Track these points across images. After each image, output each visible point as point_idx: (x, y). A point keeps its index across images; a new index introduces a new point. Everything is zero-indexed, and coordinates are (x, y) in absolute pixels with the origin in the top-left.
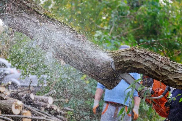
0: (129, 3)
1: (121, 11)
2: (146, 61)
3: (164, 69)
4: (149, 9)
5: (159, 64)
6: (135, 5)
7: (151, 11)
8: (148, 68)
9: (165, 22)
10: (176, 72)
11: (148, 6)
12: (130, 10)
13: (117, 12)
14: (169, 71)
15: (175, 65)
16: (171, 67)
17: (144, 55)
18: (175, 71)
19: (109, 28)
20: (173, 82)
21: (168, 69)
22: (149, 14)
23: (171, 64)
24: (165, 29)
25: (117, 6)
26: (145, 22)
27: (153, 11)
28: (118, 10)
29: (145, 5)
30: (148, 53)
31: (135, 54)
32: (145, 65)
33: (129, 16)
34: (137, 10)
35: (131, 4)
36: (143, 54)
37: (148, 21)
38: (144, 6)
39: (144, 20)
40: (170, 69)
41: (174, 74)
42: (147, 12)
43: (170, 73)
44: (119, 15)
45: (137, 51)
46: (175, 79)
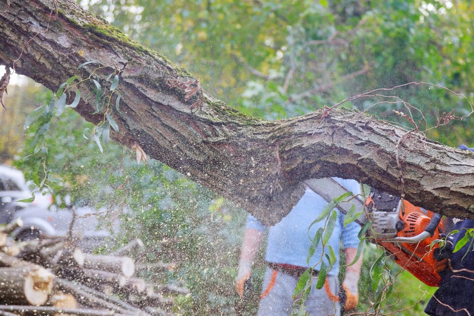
0: (333, 7)
1: (313, 27)
2: (362, 144)
3: (410, 164)
4: (386, 21)
5: (396, 151)
6: (350, 10)
7: (393, 25)
8: (369, 163)
9: (430, 54)
10: (441, 171)
11: (384, 14)
12: (337, 24)
13: (302, 30)
14: (423, 169)
15: (440, 153)
16: (428, 156)
17: (356, 129)
18: (439, 167)
19: (281, 75)
20: (436, 198)
21: (422, 164)
22: (386, 33)
23: (427, 149)
24: (431, 72)
25: (302, 15)
26: (378, 54)
27: (398, 26)
28: (304, 24)
29: (376, 11)
30: (368, 123)
31: (333, 127)
32: (360, 156)
33: (334, 39)
34: (355, 25)
35: (339, 9)
36: (353, 126)
37: (384, 54)
38: (374, 13)
39: (373, 50)
40: (427, 163)
41: (436, 176)
42: (382, 28)
43: (426, 173)
44: (307, 40)
45: (338, 118)
46: (442, 188)
